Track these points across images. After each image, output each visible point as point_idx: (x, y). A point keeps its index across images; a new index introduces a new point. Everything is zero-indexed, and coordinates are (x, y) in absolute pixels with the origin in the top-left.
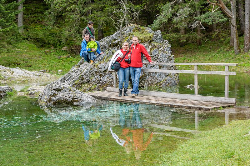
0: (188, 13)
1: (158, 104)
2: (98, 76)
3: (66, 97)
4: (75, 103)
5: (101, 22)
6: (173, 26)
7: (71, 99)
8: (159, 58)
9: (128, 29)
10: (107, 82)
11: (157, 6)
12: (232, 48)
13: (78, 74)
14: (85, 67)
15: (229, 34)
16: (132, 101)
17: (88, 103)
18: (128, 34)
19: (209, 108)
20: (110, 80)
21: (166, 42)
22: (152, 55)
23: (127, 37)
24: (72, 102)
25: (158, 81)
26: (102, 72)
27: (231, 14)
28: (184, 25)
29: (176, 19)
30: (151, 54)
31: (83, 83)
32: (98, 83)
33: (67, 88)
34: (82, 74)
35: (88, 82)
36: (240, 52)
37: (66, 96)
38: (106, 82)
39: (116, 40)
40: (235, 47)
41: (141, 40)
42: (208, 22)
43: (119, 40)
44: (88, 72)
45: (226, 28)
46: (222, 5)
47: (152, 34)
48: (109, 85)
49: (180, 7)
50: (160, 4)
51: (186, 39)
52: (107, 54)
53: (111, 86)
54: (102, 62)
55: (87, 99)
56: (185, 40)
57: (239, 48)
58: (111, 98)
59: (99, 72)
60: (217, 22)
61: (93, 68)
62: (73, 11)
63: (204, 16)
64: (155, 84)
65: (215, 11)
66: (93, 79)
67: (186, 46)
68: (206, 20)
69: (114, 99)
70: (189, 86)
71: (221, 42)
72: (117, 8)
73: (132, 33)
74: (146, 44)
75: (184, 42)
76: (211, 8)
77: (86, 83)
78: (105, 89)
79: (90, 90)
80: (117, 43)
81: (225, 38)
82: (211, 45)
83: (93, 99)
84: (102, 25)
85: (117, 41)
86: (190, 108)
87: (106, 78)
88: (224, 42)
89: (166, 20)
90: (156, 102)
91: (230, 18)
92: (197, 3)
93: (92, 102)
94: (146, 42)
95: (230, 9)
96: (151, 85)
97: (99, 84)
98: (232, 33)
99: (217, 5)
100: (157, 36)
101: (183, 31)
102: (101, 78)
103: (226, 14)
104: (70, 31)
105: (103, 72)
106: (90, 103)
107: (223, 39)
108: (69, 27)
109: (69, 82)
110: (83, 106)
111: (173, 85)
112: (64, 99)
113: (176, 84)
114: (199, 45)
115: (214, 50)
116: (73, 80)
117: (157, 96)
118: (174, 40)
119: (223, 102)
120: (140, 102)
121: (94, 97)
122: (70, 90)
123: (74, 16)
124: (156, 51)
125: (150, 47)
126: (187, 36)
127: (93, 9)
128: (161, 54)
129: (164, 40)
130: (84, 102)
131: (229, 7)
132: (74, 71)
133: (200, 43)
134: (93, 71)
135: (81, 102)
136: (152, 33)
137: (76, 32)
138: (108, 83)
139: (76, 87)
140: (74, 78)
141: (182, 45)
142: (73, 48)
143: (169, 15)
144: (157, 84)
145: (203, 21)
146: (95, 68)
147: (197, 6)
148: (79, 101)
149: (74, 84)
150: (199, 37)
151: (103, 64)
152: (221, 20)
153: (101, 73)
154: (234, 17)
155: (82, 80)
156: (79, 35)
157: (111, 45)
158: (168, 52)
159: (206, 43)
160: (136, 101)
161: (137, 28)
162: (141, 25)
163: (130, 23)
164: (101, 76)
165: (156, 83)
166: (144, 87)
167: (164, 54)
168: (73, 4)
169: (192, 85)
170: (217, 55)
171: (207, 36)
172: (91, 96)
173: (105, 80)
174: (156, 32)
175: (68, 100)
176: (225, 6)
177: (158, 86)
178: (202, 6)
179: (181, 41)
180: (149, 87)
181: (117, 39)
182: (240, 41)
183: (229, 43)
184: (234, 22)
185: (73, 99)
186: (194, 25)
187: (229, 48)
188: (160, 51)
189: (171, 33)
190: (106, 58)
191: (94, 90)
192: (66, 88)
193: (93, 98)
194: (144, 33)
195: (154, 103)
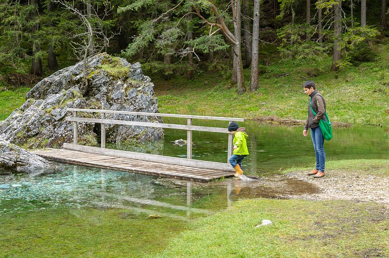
0: (176, 36)
1: (138, 171)
2: (51, 127)
3: (5, 160)
4: (19, 169)
5: (53, 42)
6: (156, 52)
7: (13, 163)
8: (137, 101)
9: (94, 60)
10: (64, 135)
11: (134, 23)
12: (235, 85)
13: (22, 123)
14: (31, 113)
15: (232, 66)
16: (101, 165)
17: (38, 168)
18: (94, 67)
19: (207, 178)
20: (68, 132)
21: (148, 80)
22: (128, 98)
23: (92, 71)
24: (15, 166)
25: (136, 133)
26: (56, 121)
27: (234, 38)
28: (171, 52)
29: (160, 43)
30: (127, 96)
31: (29, 137)
32: (50, 137)
33: (7, 145)
34: (28, 123)
35: (37, 134)
36: (246, 90)
37: (6, 157)
38: (62, 135)
39: (77, 75)
40: (239, 84)
41: (113, 76)
42: (203, 49)
43: (82, 75)
44: (37, 121)
45: (227, 57)
46: (223, 26)
47: (128, 68)
48: (66, 140)
49: (166, 25)
50: (138, 21)
51: (173, 70)
52: (64, 95)
53: (70, 140)
54: (57, 106)
55: (35, 162)
56: (172, 72)
57: (243, 85)
58: (70, 161)
59: (53, 121)
60: (215, 50)
61: (44, 114)
62: (13, 24)
63: (198, 40)
64: (131, 138)
65: (213, 35)
66: (44, 131)
67: (173, 80)
68: (201, 47)
69: (75, 161)
70: (178, 141)
71: (220, 76)
72: (77, 24)
73: (100, 65)
74: (119, 82)
75: (170, 75)
76: (208, 30)
77: (34, 136)
78: (60, 146)
79: (39, 146)
80: (79, 79)
81: (226, 70)
82: (206, 79)
83: (45, 162)
84: (55, 47)
85: (78, 77)
86: (181, 178)
87: (62, 129)
88: (224, 77)
89: (145, 43)
90: (134, 169)
91: (232, 45)
92: (189, 22)
93: (43, 167)
94: (120, 79)
95: (233, 32)
96: (125, 139)
97: (53, 138)
98: (234, 65)
99: (216, 26)
100: (136, 71)
101: (168, 59)
102: (56, 129)
103: (228, 38)
104: (8, 53)
105: (59, 120)
106: (41, 168)
107: (223, 73)
108: (5, 47)
109: (8, 135)
110: (30, 172)
111: (155, 139)
112: (3, 162)
113: (160, 138)
114: (191, 78)
115: (210, 85)
116: (14, 132)
117: (134, 158)
118: (156, 71)
119: (225, 170)
120: (112, 167)
121: (45, 157)
122: (11, 150)
123: (13, 32)
124: (133, 92)
125: (125, 86)
126: (173, 66)
127: (42, 22)
128: (139, 96)
129: (145, 76)
130: (32, 167)
131: (232, 29)
132: (16, 118)
133: (192, 76)
134: (43, 119)
135: (27, 166)
136: (128, 66)
137: (16, 55)
138: (66, 136)
139: (19, 142)
140: (16, 129)
141: (167, 78)
142: (11, 78)
143: (150, 37)
144: (134, 137)
145: (197, 47)
146: (47, 115)
147: (188, 27)
148: (24, 165)
149: (15, 138)
150: (190, 69)
151: (59, 110)
152: (221, 47)
153: (56, 123)
154: (238, 43)
155: (28, 131)
156: (20, 59)
157: (69, 81)
158: (149, 92)
159: (199, 76)
160: (107, 167)
161: (107, 58)
162: (113, 55)
163: (98, 51)
164: (55, 126)
165: (132, 136)
166: (115, 142)
167: (145, 96)
168: (12, 14)
169: (181, 140)
170: (215, 93)
171: (201, 67)
172: (41, 156)
173: (60, 133)
174: (133, 65)
175: (7, 163)
176: (226, 28)
177: (135, 140)
178: (195, 25)
179: (166, 74)
180: (123, 142)
181: (78, 73)
182: (245, 76)
183: (230, 77)
184: (238, 50)
185: (15, 162)
186: (184, 53)
187: (230, 84)
188: (139, 92)
189: (152, 61)
190: (62, 101)
191: (45, 146)
192: (5, 146)
193: (44, 160)
194: (117, 66)
195: (132, 170)
